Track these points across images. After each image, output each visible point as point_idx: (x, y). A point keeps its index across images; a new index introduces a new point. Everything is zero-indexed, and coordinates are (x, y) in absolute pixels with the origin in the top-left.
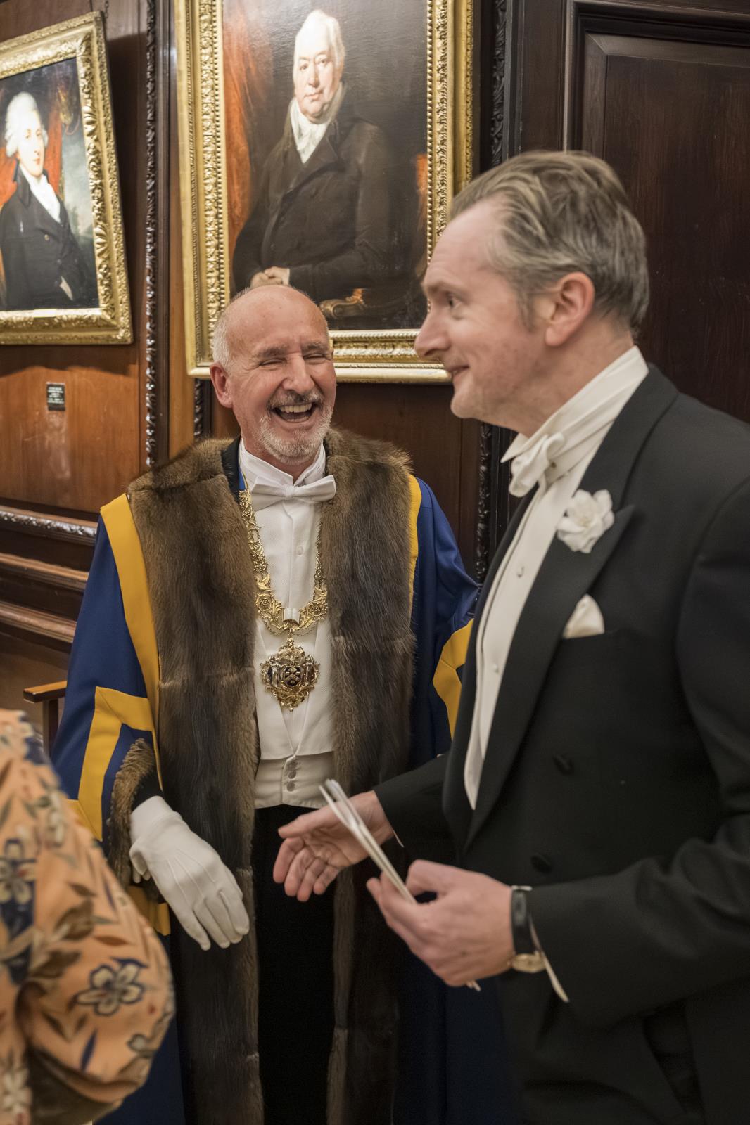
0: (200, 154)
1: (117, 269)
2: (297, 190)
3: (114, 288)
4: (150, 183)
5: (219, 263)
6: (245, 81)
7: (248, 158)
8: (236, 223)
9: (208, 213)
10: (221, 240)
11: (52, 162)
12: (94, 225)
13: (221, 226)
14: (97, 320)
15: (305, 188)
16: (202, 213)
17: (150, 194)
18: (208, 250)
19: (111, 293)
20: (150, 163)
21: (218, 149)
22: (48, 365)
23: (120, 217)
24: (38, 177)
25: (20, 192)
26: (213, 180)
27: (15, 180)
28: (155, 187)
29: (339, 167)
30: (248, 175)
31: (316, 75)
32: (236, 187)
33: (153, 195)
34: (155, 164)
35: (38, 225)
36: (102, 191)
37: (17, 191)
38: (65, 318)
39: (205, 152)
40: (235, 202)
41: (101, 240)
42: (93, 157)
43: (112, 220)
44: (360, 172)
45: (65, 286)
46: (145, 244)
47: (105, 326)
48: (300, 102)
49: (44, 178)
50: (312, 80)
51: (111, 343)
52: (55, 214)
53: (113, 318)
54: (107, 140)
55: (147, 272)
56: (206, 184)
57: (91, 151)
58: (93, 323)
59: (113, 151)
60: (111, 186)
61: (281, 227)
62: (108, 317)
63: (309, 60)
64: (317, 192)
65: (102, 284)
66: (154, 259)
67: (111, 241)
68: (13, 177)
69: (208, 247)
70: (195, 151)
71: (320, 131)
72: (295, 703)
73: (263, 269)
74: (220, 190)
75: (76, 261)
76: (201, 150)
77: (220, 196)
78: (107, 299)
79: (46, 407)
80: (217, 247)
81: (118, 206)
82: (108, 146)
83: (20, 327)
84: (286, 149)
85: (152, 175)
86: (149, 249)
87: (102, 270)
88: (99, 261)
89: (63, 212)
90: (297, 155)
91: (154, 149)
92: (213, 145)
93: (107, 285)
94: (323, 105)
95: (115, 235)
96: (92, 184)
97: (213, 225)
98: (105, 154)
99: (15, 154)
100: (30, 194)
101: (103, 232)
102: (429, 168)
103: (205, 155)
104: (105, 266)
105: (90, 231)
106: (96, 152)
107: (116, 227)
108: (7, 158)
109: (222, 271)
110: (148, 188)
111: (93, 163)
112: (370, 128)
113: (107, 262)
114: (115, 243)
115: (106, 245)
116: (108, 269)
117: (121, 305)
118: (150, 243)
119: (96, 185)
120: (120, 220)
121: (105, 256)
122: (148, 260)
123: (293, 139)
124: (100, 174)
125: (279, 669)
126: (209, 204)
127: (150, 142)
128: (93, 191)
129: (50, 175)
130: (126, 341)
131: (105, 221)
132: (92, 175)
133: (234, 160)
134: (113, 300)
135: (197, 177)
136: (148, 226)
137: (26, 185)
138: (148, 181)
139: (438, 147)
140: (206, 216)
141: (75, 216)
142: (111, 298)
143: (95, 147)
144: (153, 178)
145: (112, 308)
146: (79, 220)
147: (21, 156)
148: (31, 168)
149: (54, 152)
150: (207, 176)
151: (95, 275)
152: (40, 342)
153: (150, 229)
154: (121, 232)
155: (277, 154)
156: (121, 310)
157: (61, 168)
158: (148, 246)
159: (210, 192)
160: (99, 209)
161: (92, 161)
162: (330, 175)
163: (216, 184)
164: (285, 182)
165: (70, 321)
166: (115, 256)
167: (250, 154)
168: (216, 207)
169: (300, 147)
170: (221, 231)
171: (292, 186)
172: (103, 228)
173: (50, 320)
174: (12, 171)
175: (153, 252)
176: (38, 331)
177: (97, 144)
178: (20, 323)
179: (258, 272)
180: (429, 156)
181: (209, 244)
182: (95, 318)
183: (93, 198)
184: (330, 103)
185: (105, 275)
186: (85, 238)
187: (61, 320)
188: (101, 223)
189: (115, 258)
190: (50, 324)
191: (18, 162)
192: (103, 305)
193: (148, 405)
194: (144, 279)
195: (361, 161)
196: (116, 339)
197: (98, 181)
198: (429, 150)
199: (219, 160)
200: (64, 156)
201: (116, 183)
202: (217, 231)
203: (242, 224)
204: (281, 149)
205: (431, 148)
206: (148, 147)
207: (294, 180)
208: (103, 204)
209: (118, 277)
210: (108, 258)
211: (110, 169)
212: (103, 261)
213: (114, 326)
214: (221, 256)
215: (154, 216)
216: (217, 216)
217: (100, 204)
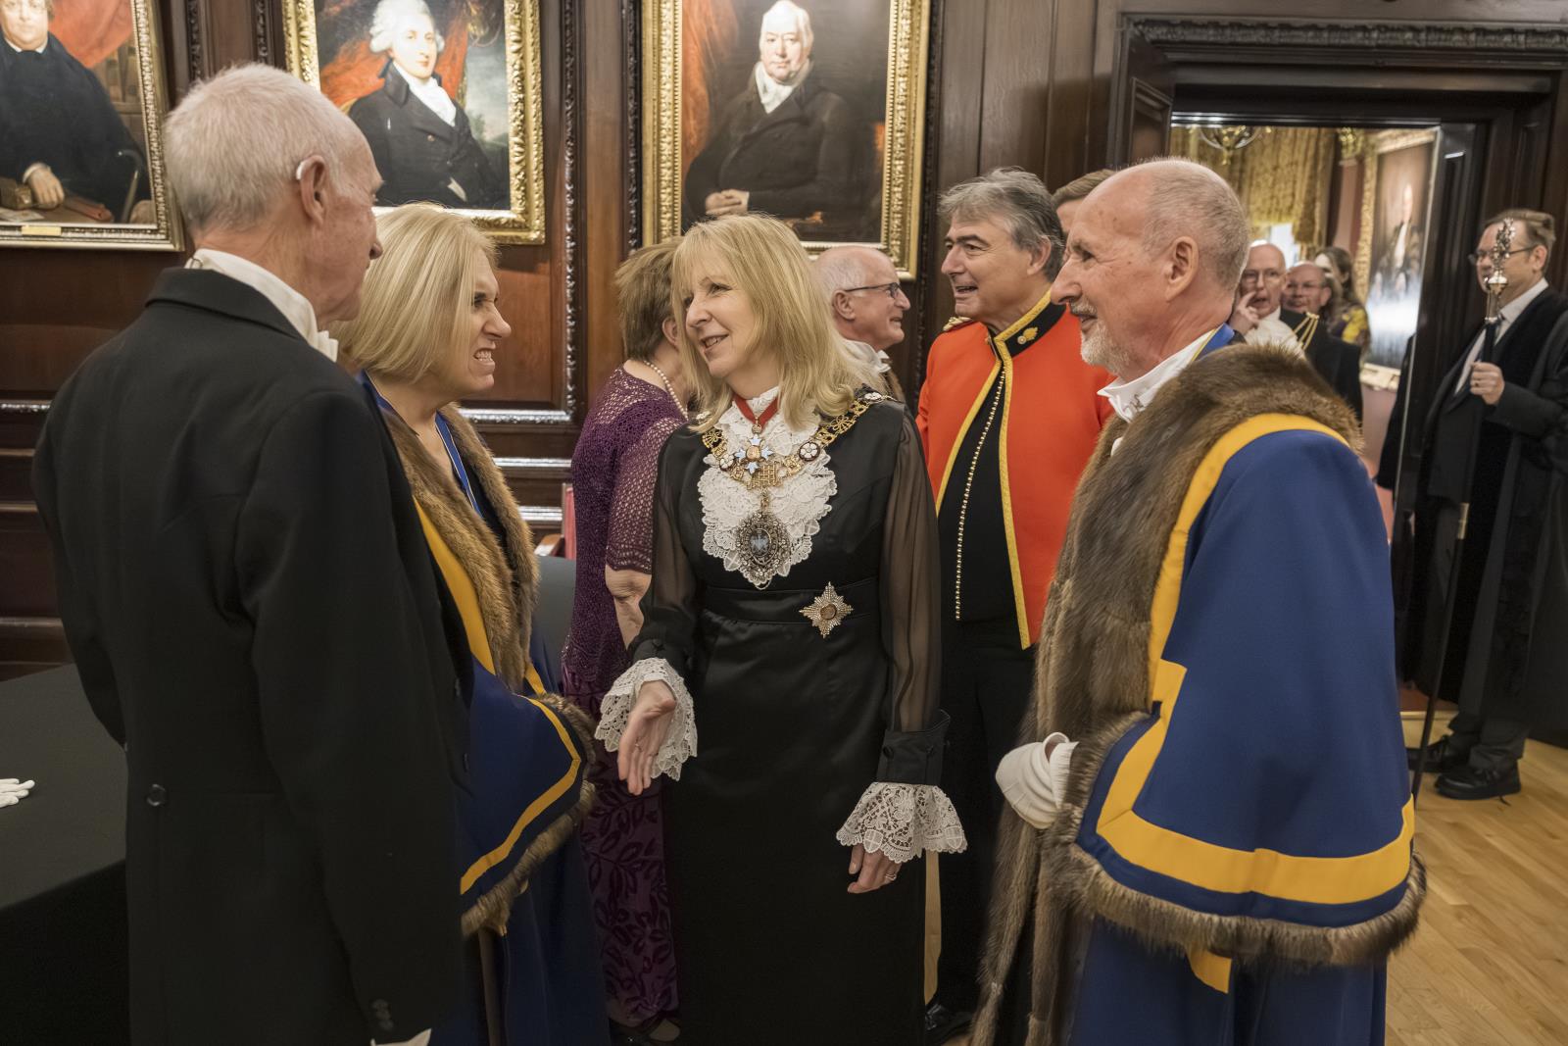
5: (674, 182)
6: (706, 39)
7: (707, 100)
15: (769, 132)
24: (424, 79)
25: (391, 90)
27: (383, 75)
29: (805, 121)
31: (784, 49)
35: (419, 125)
37: (384, 87)
40: (691, 135)
44: (823, 128)
45: (455, 187)
48: (766, 66)
50: (780, 51)
52: (447, 117)
61: (741, 160)
63: (777, 36)
64: (780, 137)
71: (786, 91)
73: (718, 190)
75: (476, 165)
84: (749, 100)
89: (461, 117)
90: (761, 106)
94: (790, 73)
99: (387, 51)
100: (408, 93)
108: (371, 53)
112: (834, 98)
123: (757, 93)
133: (691, 101)
137: (401, 84)
147: (397, 55)
148: (411, 68)
155: (740, 102)
162: (794, 126)
163: (672, 117)
167: (710, 96)
168: (672, 136)
169: (764, 100)
179: (714, 193)
184: (797, 72)
191: (391, 59)
198: (888, 120)
203: (697, 153)
204: (744, 98)
216: (672, 144)
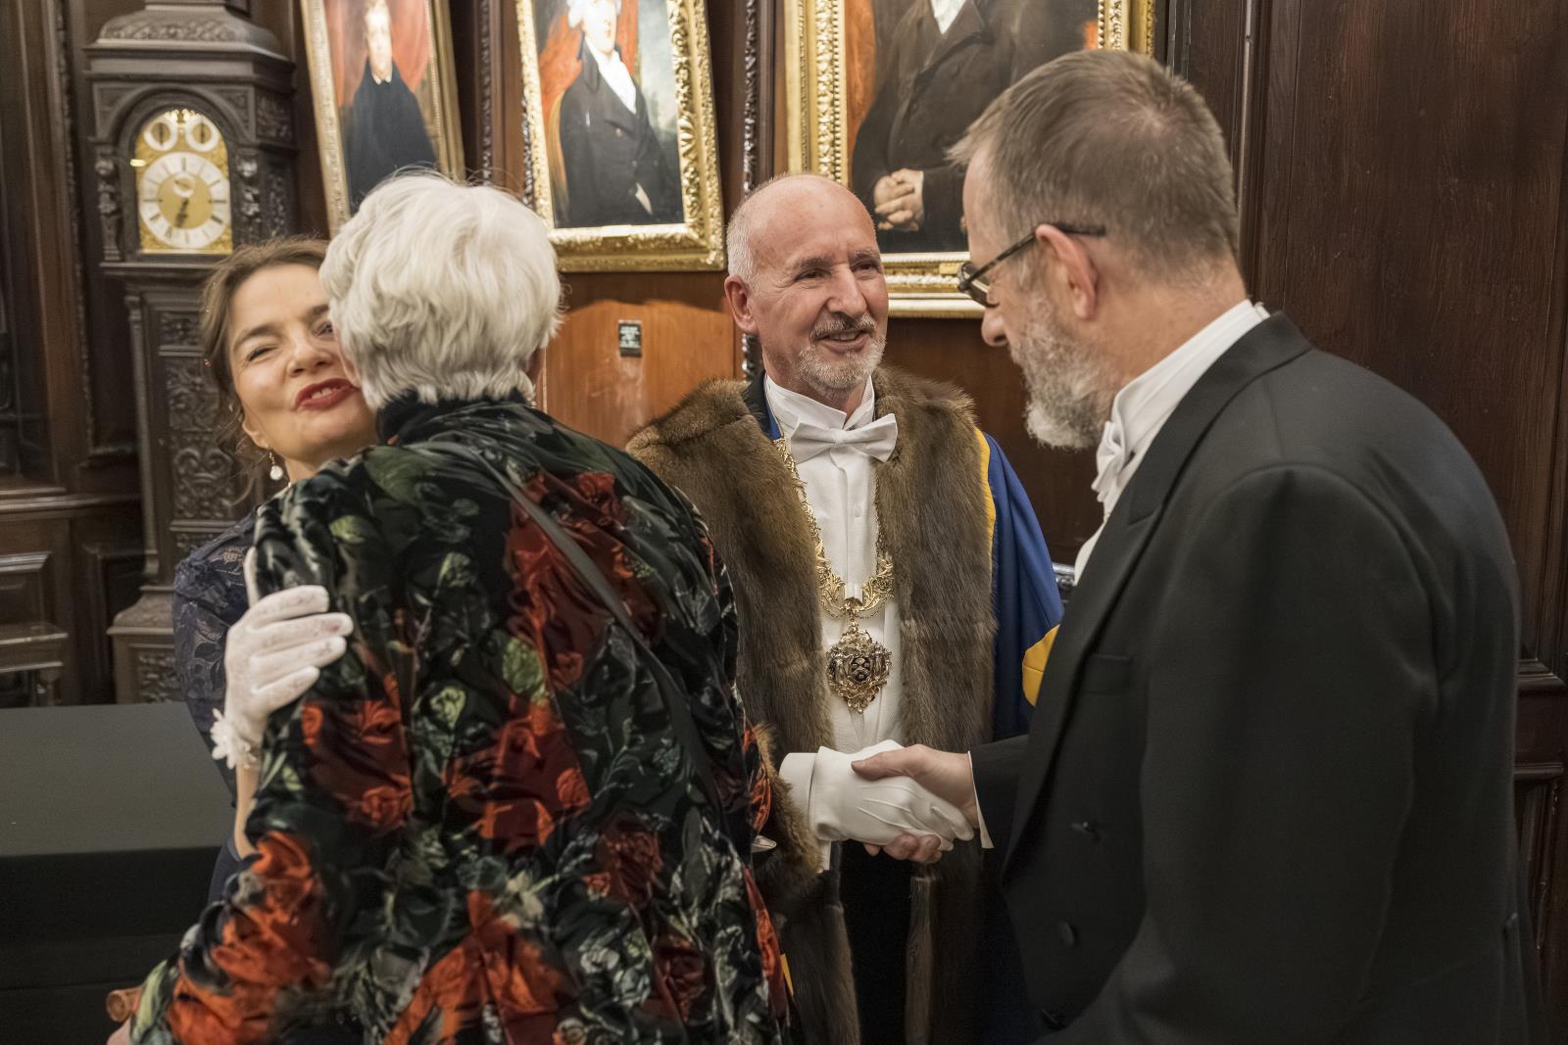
0: (812, 22)
1: (707, 173)
2: (935, 67)
3: (703, 198)
4: (750, 61)
5: (835, 165)
7: (872, 27)
8: (857, 112)
9: (821, 99)
10: (838, 135)
11: (626, 35)
12: (678, 115)
13: (837, 116)
14: (681, 240)
15: (944, 66)
16: (814, 99)
17: (749, 75)
18: (821, 147)
19: (699, 204)
20: (749, 35)
21: (835, 16)
22: (622, 298)
23: (711, 105)
24: (609, 54)
25: (586, 73)
26: (828, 56)
27: (579, 58)
28: (756, 65)
29: (987, 38)
30: (872, 50)
32: (858, 65)
33: (754, 76)
34: (756, 35)
35: (609, 116)
36: (689, 72)
37: (582, 72)
38: (641, 237)
39: (818, 20)
40: (856, 86)
41: (687, 136)
42: (677, 27)
43: (700, 109)
44: (1012, 44)
45: (641, 196)
46: (744, 140)
47: (691, 247)
49: (616, 55)
51: (700, 269)
52: (630, 102)
53: (702, 237)
54: (695, 5)
55: (745, 176)
56: (819, 62)
57: (675, 19)
58: (676, 244)
59: (703, 20)
60: (700, 65)
61: (913, 118)
62: (695, 236)
64: (959, 70)
65: (688, 192)
66: (753, 160)
67: (699, 140)
68: (577, 54)
69: (820, 143)
70: (806, 19)
72: (863, 703)
73: (890, 173)
74: (837, 70)
75: (656, 163)
76: (813, 16)
77: (837, 77)
78: (695, 213)
79: (618, 353)
80: (833, 144)
81: (709, 91)
82: (696, 13)
83: (586, 248)
84: (920, 16)
85: (753, 51)
86: (748, 146)
87: (688, 175)
88: (684, 163)
89: (640, 100)
90: (935, 23)
91: (756, 15)
92: (829, 11)
93: (694, 194)
95: (704, 129)
96: (676, 62)
97: (827, 115)
98: (693, 23)
99: (580, 25)
100: (599, 75)
101: (689, 125)
102: (1100, 39)
103: (819, 23)
104: (691, 169)
105: (673, 124)
106: (682, 21)
107: (706, 119)
108: (570, 29)
109: (838, 174)
110: (748, 67)
111: (678, 36)
113: (695, 164)
114: (705, 139)
115: (693, 143)
116: (696, 172)
117: (712, 220)
118: (749, 139)
119: (681, 64)
120: (711, 110)
121: (692, 156)
122: (746, 161)
123: (929, 2)
124: (686, 50)
125: (844, 661)
126: (822, 88)
127: (751, 8)
128: (677, 72)
129: (624, 50)
130: (718, 266)
131: (692, 111)
132: (676, 50)
133: (855, 31)
134: (701, 213)
135: (808, 53)
136: (747, 116)
137: (592, 64)
138: (747, 59)
139: (1112, 12)
140: (819, 103)
141: (655, 104)
142: (699, 210)
143: (680, 14)
144: (754, 55)
145: (700, 224)
146: (660, 110)
147: (586, 28)
148: (600, 42)
149: (629, 21)
150: (820, 51)
151: (680, 182)
152: (610, 268)
153: (749, 121)
154: (713, 125)
155: (909, 23)
156: (712, 226)
157: (636, 42)
158: (747, 143)
159: (824, 73)
160: (685, 96)
161: (676, 32)
162: (975, 49)
163: (832, 62)
164: (918, 61)
165: (647, 242)
166: (705, 155)
168: (832, 92)
169: (937, 14)
170: (837, 122)
171: (927, 63)
172: (689, 119)
173: (623, 240)
174: (576, 47)
175: (753, 151)
176: (608, 254)
177: (682, 10)
178: (584, 244)
179: (883, 176)
180: (1100, 23)
181: (822, 139)
182: (678, 238)
183: (678, 81)
185: (691, 181)
186: (667, 133)
187: (637, 240)
188: (687, 113)
189: (705, 159)
190: (624, 245)
191: (584, 34)
192: (689, 219)
193: (745, 349)
194: (742, 184)
195: (1015, 28)
196: (706, 264)
197: (684, 59)
198: (1100, 16)
199: (835, 30)
200: (642, 26)
201: (706, 61)
202: (833, 123)
203: (864, 114)
204: (914, 15)
205: (1103, 12)
206: (747, 14)
207: (931, 54)
208: (690, 88)
209: (708, 183)
210: (696, 159)
211: (698, 43)
212: (691, 163)
213: (702, 247)
214: (838, 155)
215: (755, 103)
216: (832, 104)
217: (686, 88)
